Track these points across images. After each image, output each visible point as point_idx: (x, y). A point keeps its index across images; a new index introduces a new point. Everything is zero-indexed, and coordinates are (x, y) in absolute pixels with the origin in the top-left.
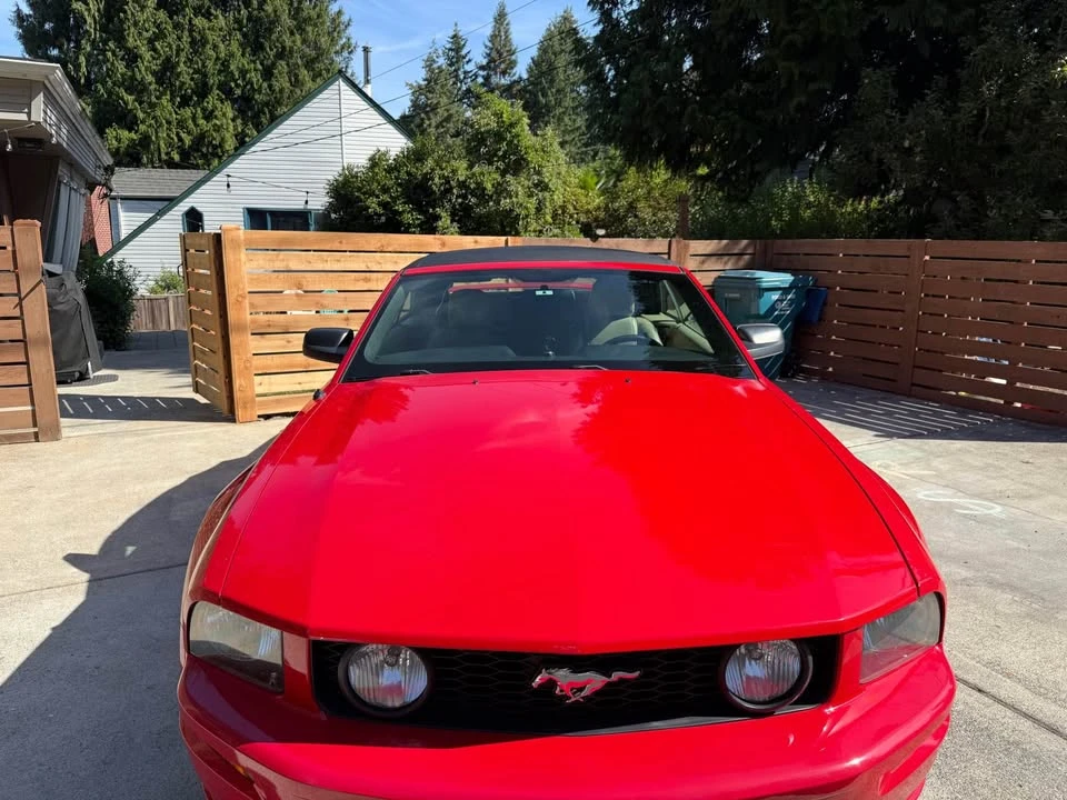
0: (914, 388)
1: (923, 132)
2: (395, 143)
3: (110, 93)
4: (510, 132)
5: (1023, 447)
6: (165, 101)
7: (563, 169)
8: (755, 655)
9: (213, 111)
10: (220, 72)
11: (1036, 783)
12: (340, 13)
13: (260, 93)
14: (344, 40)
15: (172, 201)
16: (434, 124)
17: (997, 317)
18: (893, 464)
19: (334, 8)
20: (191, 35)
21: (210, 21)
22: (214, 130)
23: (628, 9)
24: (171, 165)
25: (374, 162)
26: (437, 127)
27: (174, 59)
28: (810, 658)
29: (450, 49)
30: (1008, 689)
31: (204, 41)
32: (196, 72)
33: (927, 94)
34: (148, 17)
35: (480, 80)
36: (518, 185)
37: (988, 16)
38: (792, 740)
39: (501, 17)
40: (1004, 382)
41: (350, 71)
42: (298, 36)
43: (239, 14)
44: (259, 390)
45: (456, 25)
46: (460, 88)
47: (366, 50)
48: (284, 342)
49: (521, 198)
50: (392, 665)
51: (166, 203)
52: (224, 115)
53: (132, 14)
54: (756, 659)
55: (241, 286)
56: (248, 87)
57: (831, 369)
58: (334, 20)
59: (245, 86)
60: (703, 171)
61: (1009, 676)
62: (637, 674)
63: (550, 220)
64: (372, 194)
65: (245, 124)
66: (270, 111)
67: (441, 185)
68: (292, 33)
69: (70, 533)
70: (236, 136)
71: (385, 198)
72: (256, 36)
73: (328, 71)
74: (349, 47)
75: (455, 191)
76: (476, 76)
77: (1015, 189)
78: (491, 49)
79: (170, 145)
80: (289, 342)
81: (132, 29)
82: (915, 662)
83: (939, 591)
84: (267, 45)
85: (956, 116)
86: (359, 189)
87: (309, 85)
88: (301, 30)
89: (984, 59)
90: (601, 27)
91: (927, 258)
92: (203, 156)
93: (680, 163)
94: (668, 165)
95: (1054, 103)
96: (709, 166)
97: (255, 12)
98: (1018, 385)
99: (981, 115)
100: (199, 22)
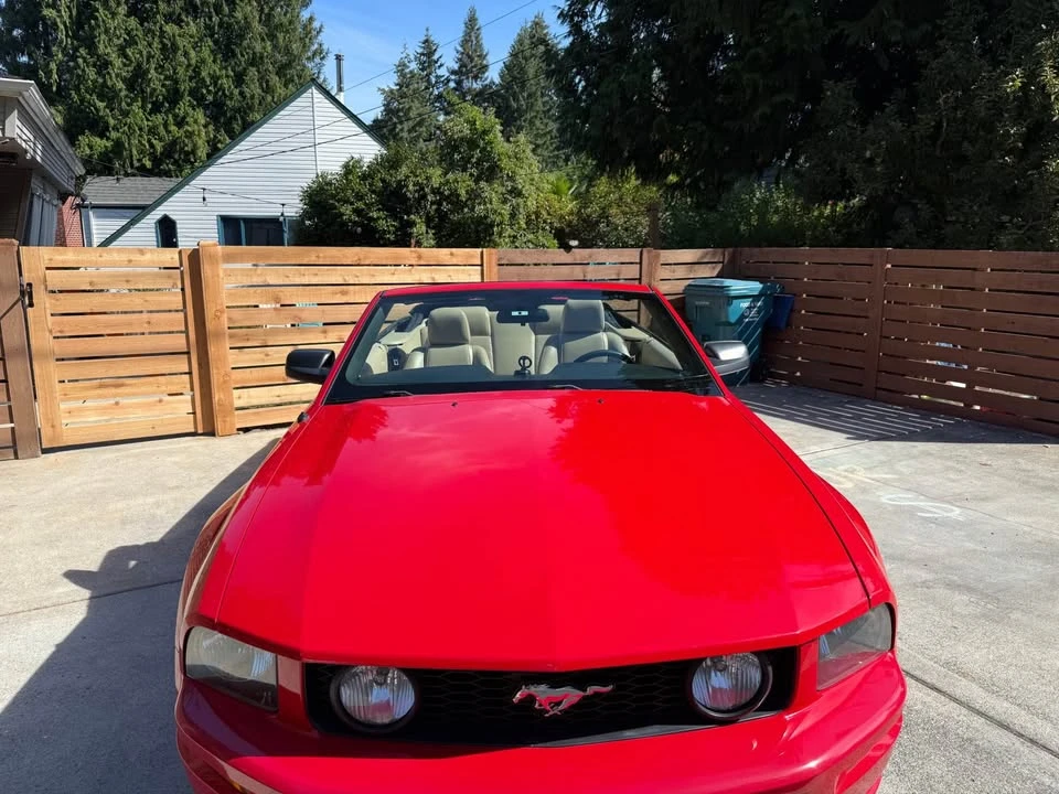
0: (879, 392)
1: (883, 143)
2: (369, 150)
3: (82, 101)
4: (483, 139)
5: (982, 449)
6: (136, 107)
7: (536, 177)
8: (720, 667)
9: (184, 118)
10: (191, 78)
11: (987, 777)
12: (311, 19)
13: (231, 99)
14: (316, 46)
15: (144, 210)
16: (406, 129)
17: (955, 323)
18: (858, 468)
19: (305, 15)
20: (161, 42)
21: (181, 27)
22: (186, 137)
23: (597, 23)
24: (144, 172)
25: (349, 169)
26: (409, 131)
27: (145, 66)
28: (770, 669)
29: (422, 54)
30: (963, 688)
31: (175, 48)
32: (166, 78)
33: (886, 107)
34: (118, 24)
35: (452, 85)
36: (492, 192)
37: (944, 30)
38: (755, 745)
39: (471, 23)
40: (963, 385)
41: (322, 77)
42: (269, 43)
43: (210, 19)
44: (238, 403)
45: (427, 30)
46: (431, 94)
47: (339, 58)
48: (262, 356)
49: (496, 204)
50: (380, 684)
51: (139, 211)
52: (196, 122)
53: (104, 21)
54: (720, 671)
55: (219, 302)
56: (220, 93)
57: (798, 374)
58: (305, 27)
59: (216, 93)
60: (672, 178)
61: (964, 675)
62: (610, 688)
63: (524, 226)
64: (347, 201)
65: (217, 130)
66: (242, 118)
67: (416, 191)
68: (263, 40)
69: (54, 553)
70: (208, 142)
71: (360, 205)
72: (228, 43)
73: (300, 77)
74: (321, 53)
75: (429, 198)
76: (448, 81)
77: (972, 197)
78: (462, 53)
79: (141, 152)
80: (267, 355)
81: (103, 36)
82: (868, 669)
83: (890, 602)
84: (238, 51)
85: (914, 127)
86: (333, 197)
87: (281, 91)
88: (272, 37)
89: (940, 73)
90: (571, 39)
91: (889, 266)
92: (176, 163)
93: (651, 173)
94: (639, 173)
95: (1006, 115)
96: (678, 174)
97: (226, 19)
98: (977, 388)
99: (938, 126)
100: (170, 28)
